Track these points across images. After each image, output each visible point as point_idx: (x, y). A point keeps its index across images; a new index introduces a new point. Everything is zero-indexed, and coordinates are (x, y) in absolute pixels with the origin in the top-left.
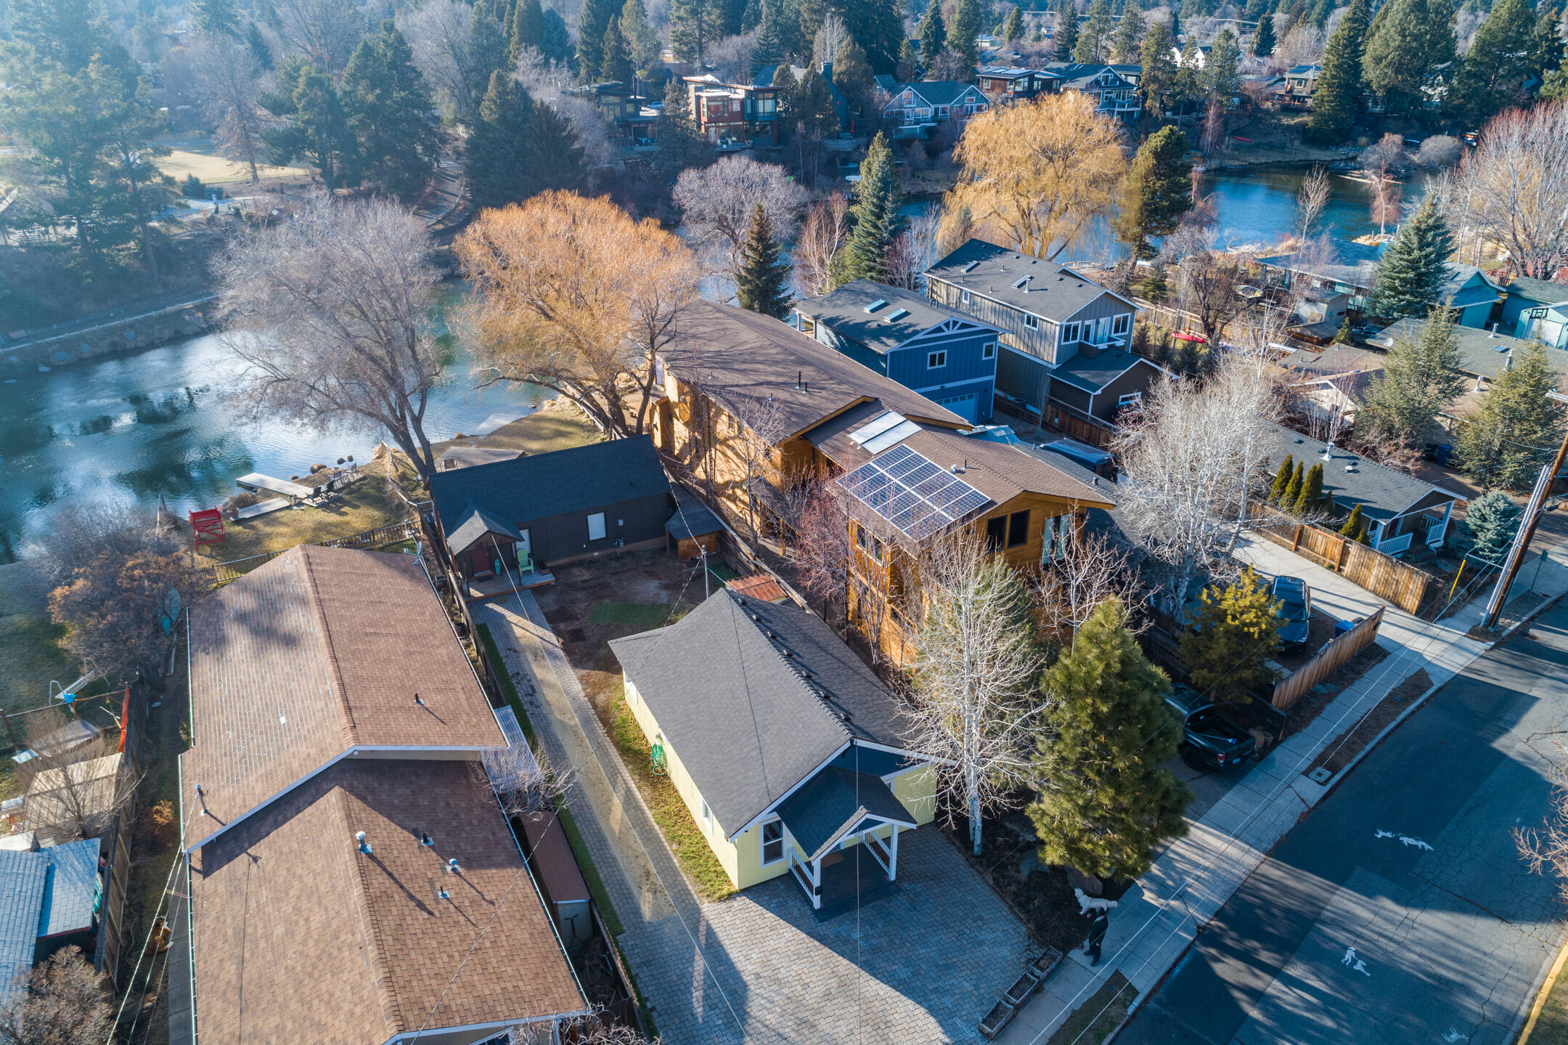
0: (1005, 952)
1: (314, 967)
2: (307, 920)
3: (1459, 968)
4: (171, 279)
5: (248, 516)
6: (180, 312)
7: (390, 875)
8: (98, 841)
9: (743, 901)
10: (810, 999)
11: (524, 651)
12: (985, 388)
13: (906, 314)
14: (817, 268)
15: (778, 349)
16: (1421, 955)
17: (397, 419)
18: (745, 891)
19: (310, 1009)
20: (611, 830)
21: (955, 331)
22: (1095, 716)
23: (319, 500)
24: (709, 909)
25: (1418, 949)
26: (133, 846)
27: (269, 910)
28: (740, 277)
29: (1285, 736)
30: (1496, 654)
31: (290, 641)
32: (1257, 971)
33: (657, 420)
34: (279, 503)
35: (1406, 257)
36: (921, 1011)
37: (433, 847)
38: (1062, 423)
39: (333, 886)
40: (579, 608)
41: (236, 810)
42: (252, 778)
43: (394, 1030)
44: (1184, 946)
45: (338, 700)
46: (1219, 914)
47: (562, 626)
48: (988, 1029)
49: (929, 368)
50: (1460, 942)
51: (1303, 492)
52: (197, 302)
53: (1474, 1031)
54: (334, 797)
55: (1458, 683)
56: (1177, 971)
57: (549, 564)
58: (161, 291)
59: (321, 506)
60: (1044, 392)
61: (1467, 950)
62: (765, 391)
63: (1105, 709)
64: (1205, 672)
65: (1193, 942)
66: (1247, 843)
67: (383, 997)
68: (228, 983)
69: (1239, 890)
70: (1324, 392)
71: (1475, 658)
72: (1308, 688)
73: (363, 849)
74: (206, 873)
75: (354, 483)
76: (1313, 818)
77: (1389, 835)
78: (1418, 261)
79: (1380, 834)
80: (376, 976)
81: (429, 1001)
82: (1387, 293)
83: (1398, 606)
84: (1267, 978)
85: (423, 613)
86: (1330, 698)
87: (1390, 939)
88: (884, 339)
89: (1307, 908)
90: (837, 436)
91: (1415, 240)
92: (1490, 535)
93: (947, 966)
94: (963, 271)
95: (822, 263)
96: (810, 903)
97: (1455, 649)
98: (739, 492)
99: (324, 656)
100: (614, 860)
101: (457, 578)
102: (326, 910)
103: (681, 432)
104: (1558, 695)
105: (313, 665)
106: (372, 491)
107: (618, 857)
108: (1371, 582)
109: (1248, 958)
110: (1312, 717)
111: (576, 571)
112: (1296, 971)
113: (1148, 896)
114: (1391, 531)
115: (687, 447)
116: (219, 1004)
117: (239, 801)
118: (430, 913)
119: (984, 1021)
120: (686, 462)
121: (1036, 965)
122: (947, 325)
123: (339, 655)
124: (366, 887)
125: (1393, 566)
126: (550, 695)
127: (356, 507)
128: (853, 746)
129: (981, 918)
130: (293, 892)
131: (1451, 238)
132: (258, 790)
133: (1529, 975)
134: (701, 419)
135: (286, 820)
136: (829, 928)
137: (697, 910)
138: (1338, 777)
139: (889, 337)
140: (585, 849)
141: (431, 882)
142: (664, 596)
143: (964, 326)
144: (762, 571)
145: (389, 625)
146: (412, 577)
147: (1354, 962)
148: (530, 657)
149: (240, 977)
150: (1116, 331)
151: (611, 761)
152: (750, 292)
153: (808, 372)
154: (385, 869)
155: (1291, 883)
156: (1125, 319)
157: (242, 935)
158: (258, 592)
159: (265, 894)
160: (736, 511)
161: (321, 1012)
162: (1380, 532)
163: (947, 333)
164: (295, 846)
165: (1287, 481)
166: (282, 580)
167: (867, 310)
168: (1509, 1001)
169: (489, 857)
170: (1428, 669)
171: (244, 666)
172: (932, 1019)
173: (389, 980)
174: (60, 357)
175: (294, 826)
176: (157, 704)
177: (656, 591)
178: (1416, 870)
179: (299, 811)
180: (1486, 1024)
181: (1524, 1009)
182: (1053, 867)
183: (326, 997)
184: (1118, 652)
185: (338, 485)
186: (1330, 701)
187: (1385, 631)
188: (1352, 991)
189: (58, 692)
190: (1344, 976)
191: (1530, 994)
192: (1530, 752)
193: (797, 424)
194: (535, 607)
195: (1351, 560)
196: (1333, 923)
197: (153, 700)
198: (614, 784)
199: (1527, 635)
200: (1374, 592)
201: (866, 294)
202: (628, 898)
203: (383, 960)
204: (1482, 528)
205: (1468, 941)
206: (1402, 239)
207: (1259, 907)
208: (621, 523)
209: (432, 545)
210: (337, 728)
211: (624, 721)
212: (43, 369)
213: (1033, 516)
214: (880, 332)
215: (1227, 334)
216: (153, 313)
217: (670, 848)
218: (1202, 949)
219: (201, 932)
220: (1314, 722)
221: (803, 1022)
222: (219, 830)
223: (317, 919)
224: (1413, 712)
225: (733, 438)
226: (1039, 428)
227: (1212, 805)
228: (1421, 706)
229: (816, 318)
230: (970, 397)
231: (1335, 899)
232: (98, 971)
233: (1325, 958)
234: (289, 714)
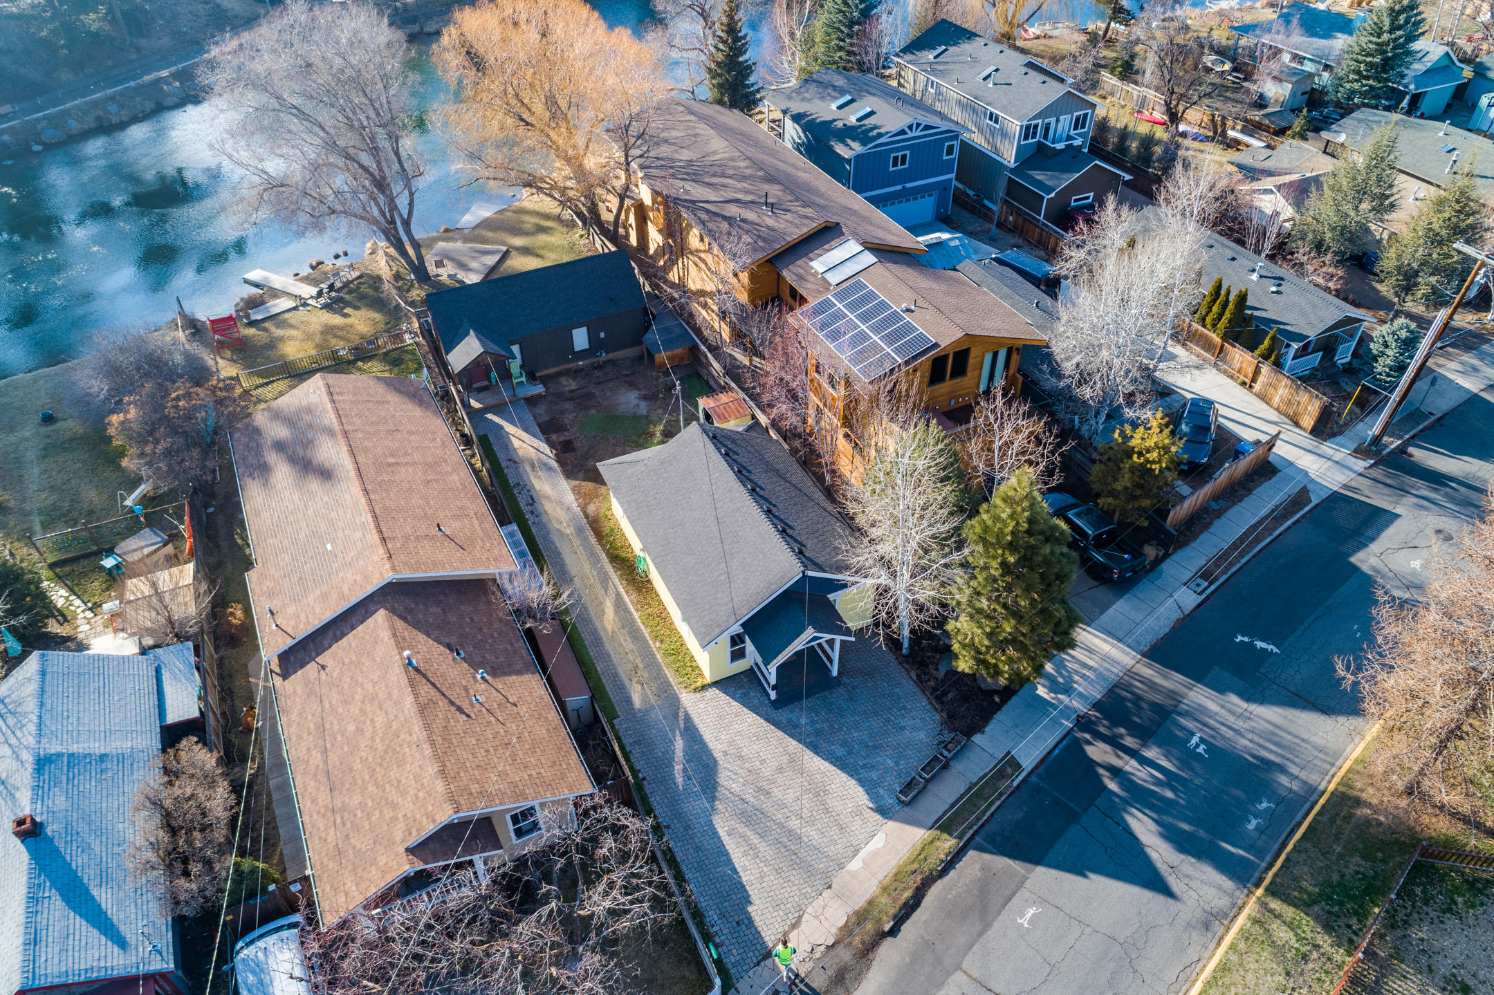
0: (921, 735)
1: (383, 759)
2: (372, 720)
3: (1280, 751)
4: (143, 42)
5: (259, 317)
6: (158, 81)
7: (433, 685)
8: (190, 644)
9: (713, 692)
10: (767, 772)
11: (523, 462)
12: (944, 186)
13: (872, 113)
14: (787, 39)
15: (747, 163)
16: (1251, 741)
17: (388, 222)
18: (715, 684)
19: (384, 791)
20: (605, 630)
21: (918, 133)
22: (1004, 565)
23: (322, 300)
24: (687, 699)
25: (1250, 736)
26: (216, 639)
27: (340, 710)
28: (710, 70)
29: (1175, 550)
30: (1375, 473)
31: (325, 474)
32: (1120, 753)
33: (632, 220)
34: (284, 304)
35: (1374, 39)
36: (852, 783)
37: (464, 659)
38: (1015, 223)
39: (389, 694)
40: (568, 418)
41: (301, 626)
42: (311, 599)
43: (451, 811)
44: (1065, 732)
45: (374, 531)
46: (1097, 706)
47: (554, 437)
48: (903, 798)
49: (891, 169)
50: (1285, 731)
51: (1227, 314)
52: (173, 69)
53: (1281, 800)
54: (380, 618)
55: (1335, 499)
56: (1057, 751)
57: (538, 374)
58: (134, 56)
59: (326, 307)
60: (1001, 192)
61: (1289, 737)
62: (733, 210)
63: (1012, 559)
64: (1110, 500)
65: (1072, 729)
66: (1128, 646)
67: (440, 786)
68: (317, 767)
69: (1116, 686)
70: (1268, 197)
71: (1353, 475)
72: (1202, 505)
73: (410, 663)
74: (285, 675)
75: (352, 282)
76: (1187, 623)
77: (1246, 639)
78: (1387, 44)
79: (1239, 638)
80: (432, 769)
81: (475, 788)
82: (1351, 76)
83: (1297, 424)
84: (1127, 757)
85: (434, 440)
86: (1219, 514)
87: (1230, 728)
88: (849, 141)
89: (1168, 702)
90: (799, 262)
91: (1387, 22)
92: (1388, 361)
93: (875, 747)
94: (931, 57)
95: (792, 34)
96: (768, 695)
97: (1338, 467)
98: (710, 302)
99: (356, 488)
100: (609, 656)
101: (458, 392)
102: (386, 713)
103: (655, 238)
104: (1417, 512)
105: (347, 496)
106: (370, 292)
107: (612, 653)
108: (1276, 400)
109: (1114, 742)
110: (1201, 532)
111: (563, 380)
112: (1152, 753)
113: (1041, 691)
114: (1303, 352)
115: (661, 251)
116: (312, 784)
117: (303, 618)
118: (468, 716)
119: (901, 792)
120: (662, 263)
121: (945, 747)
122: (910, 127)
123: (369, 487)
124: (416, 696)
125: (1298, 387)
126: (548, 507)
127: (357, 308)
128: (804, 576)
129: (904, 708)
130: (357, 697)
131: (1424, 20)
132: (317, 610)
133: (1333, 757)
134: (673, 230)
135: (343, 635)
136: (783, 715)
137: (677, 699)
138: (1213, 587)
139: (854, 140)
140: (584, 646)
141: (466, 689)
142: (643, 407)
143: (927, 127)
144: (731, 389)
145: (406, 454)
146: (421, 403)
147: (1197, 746)
148: (528, 469)
149: (326, 762)
150: (1076, 128)
151: (602, 567)
152: (720, 86)
153: (775, 191)
154: (428, 680)
155: (1159, 680)
156: (1086, 115)
157: (322, 730)
158: (289, 420)
159: (335, 697)
160: (708, 318)
161: (393, 795)
162: (1291, 353)
163: (910, 135)
164: (354, 658)
165: (1214, 301)
166: (309, 410)
167: (834, 106)
168: (1313, 778)
169: (509, 665)
170: (1310, 487)
171: (287, 493)
172: (861, 789)
173: (442, 772)
174: (50, 135)
175: (351, 640)
176: (211, 510)
177: (637, 401)
178: (1262, 670)
179: (353, 628)
180: (1291, 795)
181: (1324, 784)
182: (963, 674)
183: (395, 783)
184: (1027, 514)
185: (338, 285)
186: (1219, 517)
187: (1281, 449)
188: (1192, 770)
189: (123, 499)
190: (1187, 757)
191: (1331, 773)
192: (1380, 566)
193: (763, 249)
194: (529, 417)
195: (1261, 379)
196: (1185, 714)
197: (206, 506)
198: (606, 589)
199: (1405, 453)
200: (1277, 410)
201: (835, 88)
202: (621, 687)
203: (437, 757)
204: (1383, 353)
205: (1292, 730)
206: (1376, 19)
207: (1129, 700)
208: (602, 335)
209: (431, 351)
210: (376, 558)
211: (612, 530)
212: (36, 148)
213: (973, 353)
214: (848, 133)
215: (1189, 118)
216: (132, 84)
217: (654, 645)
218: (1079, 735)
219: (289, 725)
220: (1202, 537)
221: (760, 790)
222: (290, 642)
223: (380, 720)
224: (1289, 527)
225: (705, 251)
226: (994, 227)
227: (1103, 612)
228: (1297, 521)
229: (785, 112)
230: (930, 195)
231: (1191, 694)
232: (211, 751)
233: (1175, 743)
234: (333, 542)
